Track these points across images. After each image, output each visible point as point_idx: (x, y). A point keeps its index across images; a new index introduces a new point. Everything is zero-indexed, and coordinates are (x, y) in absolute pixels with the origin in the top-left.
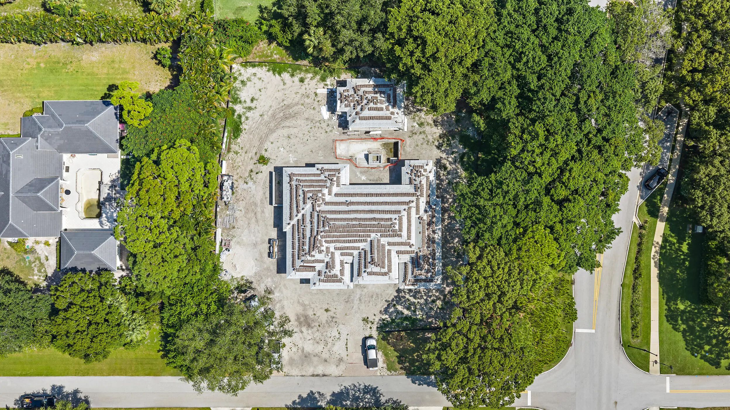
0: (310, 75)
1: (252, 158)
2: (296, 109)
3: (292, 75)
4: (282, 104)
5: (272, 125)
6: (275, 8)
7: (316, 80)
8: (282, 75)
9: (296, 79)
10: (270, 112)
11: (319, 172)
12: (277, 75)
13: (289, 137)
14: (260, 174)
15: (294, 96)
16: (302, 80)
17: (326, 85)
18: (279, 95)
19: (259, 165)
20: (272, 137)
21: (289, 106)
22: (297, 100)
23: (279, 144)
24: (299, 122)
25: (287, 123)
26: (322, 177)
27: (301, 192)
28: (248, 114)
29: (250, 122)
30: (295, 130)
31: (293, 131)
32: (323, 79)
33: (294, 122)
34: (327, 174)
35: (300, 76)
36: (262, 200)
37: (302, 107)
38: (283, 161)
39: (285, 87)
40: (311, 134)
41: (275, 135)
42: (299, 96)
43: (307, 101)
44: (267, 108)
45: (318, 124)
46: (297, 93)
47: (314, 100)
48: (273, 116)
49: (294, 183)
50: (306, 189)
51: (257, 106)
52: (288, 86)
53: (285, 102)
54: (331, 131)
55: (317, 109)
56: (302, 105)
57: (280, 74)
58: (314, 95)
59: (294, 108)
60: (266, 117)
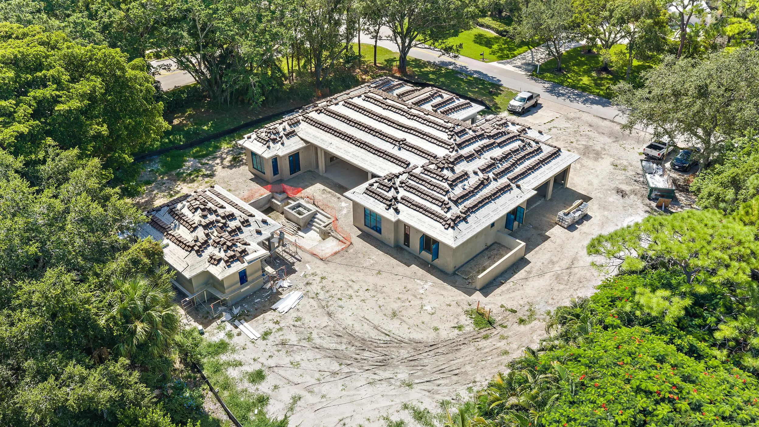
0: (233, 373)
1: (503, 338)
3: (263, 400)
4: (345, 369)
5: (404, 353)
7: (237, 357)
8: (281, 418)
9: (264, 388)
10: (384, 374)
11: (400, 206)
13: (394, 315)
14: (509, 306)
15: (303, 364)
16: (258, 377)
17: (230, 335)
19: (498, 319)
20: (427, 336)
22: (310, 354)
23: (426, 318)
24: (349, 321)
25: (374, 334)
26: (402, 193)
27: (458, 191)
28: (434, 410)
29: (444, 394)
30: (371, 316)
31: (377, 319)
32: (222, 347)
33: (357, 327)
34: (391, 194)
35: (251, 388)
36: (541, 274)
37: (314, 335)
38: (443, 292)
39: (303, 393)
40: (351, 292)
41: (417, 336)
42: (297, 358)
43: (293, 338)
44: (383, 387)
45: (321, 296)
46: (295, 365)
47: (281, 329)
48: (383, 364)
49: (456, 210)
50: (445, 185)
51: (399, 407)
52: (295, 391)
53: (335, 367)
54: (314, 274)
55: (295, 314)
56: (309, 339)
58: (271, 338)
59: (333, 346)
60: (403, 375)
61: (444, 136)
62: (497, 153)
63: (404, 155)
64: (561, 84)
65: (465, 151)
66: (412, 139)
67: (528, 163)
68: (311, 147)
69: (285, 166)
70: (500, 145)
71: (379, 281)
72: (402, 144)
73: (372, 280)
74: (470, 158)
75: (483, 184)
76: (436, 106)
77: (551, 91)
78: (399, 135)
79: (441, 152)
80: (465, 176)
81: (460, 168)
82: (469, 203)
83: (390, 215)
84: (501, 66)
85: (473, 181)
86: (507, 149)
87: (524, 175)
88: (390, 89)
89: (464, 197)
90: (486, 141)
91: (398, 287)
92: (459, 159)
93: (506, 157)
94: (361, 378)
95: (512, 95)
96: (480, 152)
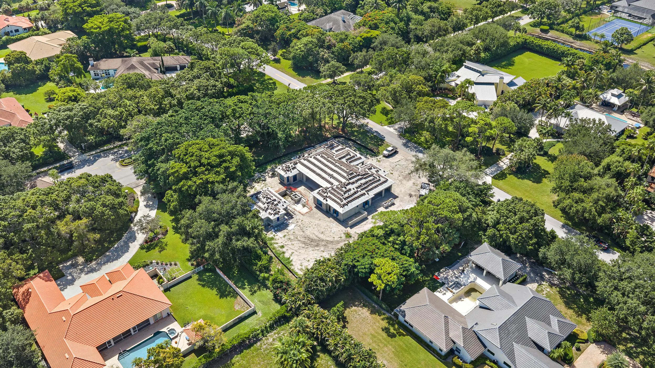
0: (276, 245)
2: (303, 239)
3: (284, 253)
4: (306, 246)
5: (323, 243)
6: (246, 286)
7: (276, 241)
9: (284, 250)
10: (317, 248)
11: (328, 199)
12: (291, 259)
13: (322, 233)
14: (357, 232)
15: (295, 244)
16: (282, 247)
17: (274, 236)
18: (302, 251)
19: (353, 236)
20: (330, 239)
21: (304, 243)
22: (297, 242)
23: (331, 234)
24: (309, 234)
25: (315, 238)
26: (329, 194)
27: (346, 195)
30: (315, 233)
31: (317, 234)
32: (272, 239)
33: (311, 235)
34: (325, 195)
35: (281, 250)
38: (339, 227)
39: (294, 252)
40: (310, 225)
41: (328, 239)
42: (293, 243)
43: (292, 237)
44: (316, 251)
45: (301, 226)
47: (289, 235)
48: (317, 246)
49: (345, 202)
50: (342, 193)
52: (292, 251)
53: (304, 246)
54: (299, 219)
55: (293, 231)
56: (297, 238)
57: (289, 259)
58: (286, 237)
60: (322, 249)
61: (345, 175)
62: (363, 181)
63: (332, 180)
64: (410, 141)
65: (351, 181)
66: (335, 175)
67: (374, 185)
68: (300, 173)
69: (291, 180)
70: (365, 178)
71: (319, 222)
72: (331, 176)
73: (317, 222)
74: (353, 183)
75: (355, 193)
76: (347, 160)
77: (405, 145)
78: (331, 172)
79: (343, 181)
80: (350, 190)
81: (348, 187)
82: (349, 199)
83: (324, 202)
84: (388, 128)
85: (352, 192)
86: (367, 180)
87: (371, 189)
88: (333, 148)
89: (348, 197)
90: (360, 177)
91: (325, 225)
92: (349, 184)
93: (366, 183)
94: (311, 249)
96: (357, 181)
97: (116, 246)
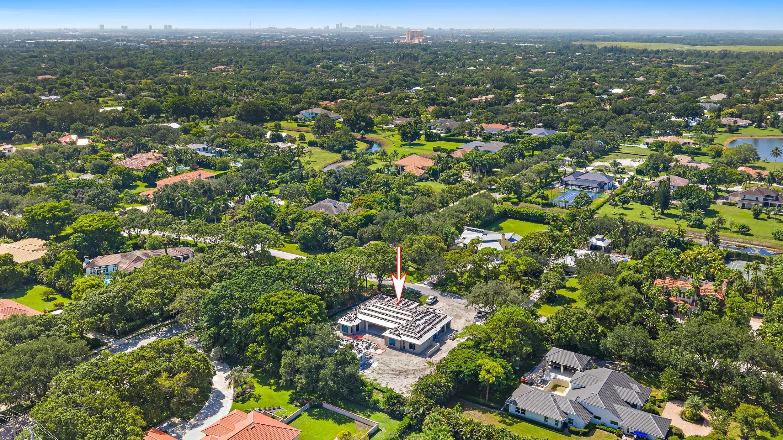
0: (368, 380)
2: (391, 372)
4: (397, 376)
5: (411, 372)
7: (367, 377)
9: (378, 382)
10: (407, 376)
11: (401, 336)
12: (389, 387)
13: (406, 365)
15: (386, 377)
16: (375, 380)
17: (364, 373)
18: (396, 380)
20: (417, 368)
21: (393, 374)
22: (387, 375)
23: (415, 364)
24: (394, 367)
25: (402, 369)
26: (401, 332)
27: (418, 330)
30: (399, 365)
31: (402, 366)
32: (362, 375)
33: (397, 368)
34: (397, 333)
35: (375, 382)
38: (418, 358)
39: (388, 381)
40: (391, 361)
41: (414, 368)
42: (383, 376)
43: (380, 372)
45: (383, 363)
47: (376, 370)
48: (407, 374)
49: (418, 335)
50: (414, 328)
52: (386, 381)
53: (394, 376)
54: (379, 358)
55: (378, 367)
56: (384, 372)
57: (387, 387)
58: (374, 372)
60: (413, 376)
61: (410, 314)
62: (427, 318)
63: (398, 321)
64: (445, 291)
65: (418, 318)
66: (400, 316)
67: (437, 320)
68: (364, 322)
69: (355, 329)
70: (428, 315)
71: (399, 358)
72: (397, 318)
73: (397, 358)
74: (419, 320)
75: (425, 327)
76: (404, 304)
77: (441, 294)
78: (395, 315)
79: (410, 319)
80: (419, 325)
81: (417, 323)
82: (422, 332)
83: (399, 338)
84: (419, 285)
85: (422, 326)
86: (430, 316)
87: (436, 324)
88: (383, 299)
89: (420, 331)
90: (423, 314)
91: (405, 359)
92: (417, 320)
93: (430, 319)
94: (403, 378)
95: (427, 297)
96: (422, 318)
97: (207, 404)
